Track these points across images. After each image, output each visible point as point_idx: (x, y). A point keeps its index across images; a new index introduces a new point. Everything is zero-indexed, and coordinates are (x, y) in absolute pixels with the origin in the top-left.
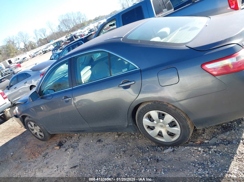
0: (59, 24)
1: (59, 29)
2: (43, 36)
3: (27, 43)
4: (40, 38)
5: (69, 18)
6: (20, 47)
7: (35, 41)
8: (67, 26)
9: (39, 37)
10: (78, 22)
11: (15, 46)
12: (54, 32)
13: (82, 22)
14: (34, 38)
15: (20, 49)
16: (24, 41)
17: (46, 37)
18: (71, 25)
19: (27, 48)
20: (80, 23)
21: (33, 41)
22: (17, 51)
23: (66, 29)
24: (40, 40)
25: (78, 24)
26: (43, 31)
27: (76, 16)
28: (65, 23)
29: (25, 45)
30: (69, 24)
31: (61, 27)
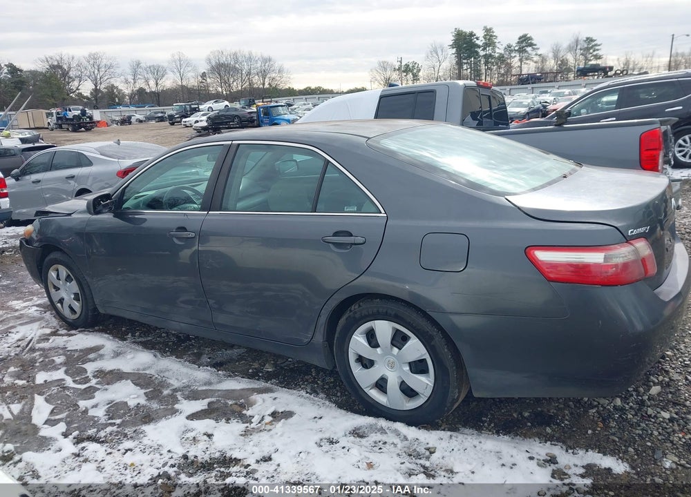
0: (206, 71)
1: (202, 82)
2: (152, 83)
3: (102, 87)
4: (143, 86)
5: (237, 66)
6: (80, 91)
7: (127, 90)
8: (225, 83)
9: (141, 84)
10: (257, 81)
11: (69, 83)
12: (184, 83)
13: (267, 86)
14: (127, 82)
15: (76, 95)
16: (96, 79)
17: (160, 88)
18: (235, 83)
19: (96, 100)
20: (261, 86)
21: (120, 88)
22: (66, 97)
23: (220, 89)
24: (141, 92)
25: (255, 86)
26: (158, 72)
27: (259, 65)
28: (222, 73)
29: (96, 91)
30: (231, 80)
31: (208, 80)
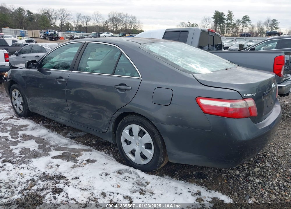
0: (108, 20)
1: (105, 25)
2: (85, 23)
3: (64, 23)
4: (81, 24)
5: (121, 19)
6: (55, 24)
7: (74, 25)
8: (115, 26)
9: (80, 23)
10: (128, 26)
11: (51, 20)
12: (98, 24)
13: (132, 28)
14: (74, 22)
15: (54, 26)
16: (62, 19)
17: (88, 26)
18: (119, 26)
19: (61, 28)
20: (130, 28)
21: (72, 24)
22: (49, 26)
23: (112, 28)
24: (80, 26)
25: (128, 28)
26: (88, 19)
27: (130, 19)
28: (114, 21)
29: (62, 24)
30: (118, 25)
31: (108, 24)
